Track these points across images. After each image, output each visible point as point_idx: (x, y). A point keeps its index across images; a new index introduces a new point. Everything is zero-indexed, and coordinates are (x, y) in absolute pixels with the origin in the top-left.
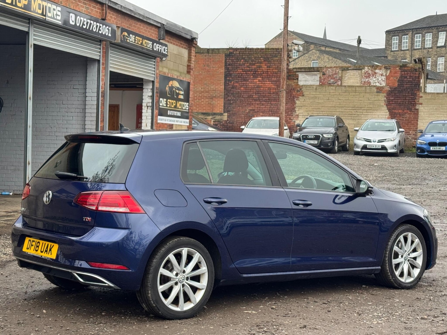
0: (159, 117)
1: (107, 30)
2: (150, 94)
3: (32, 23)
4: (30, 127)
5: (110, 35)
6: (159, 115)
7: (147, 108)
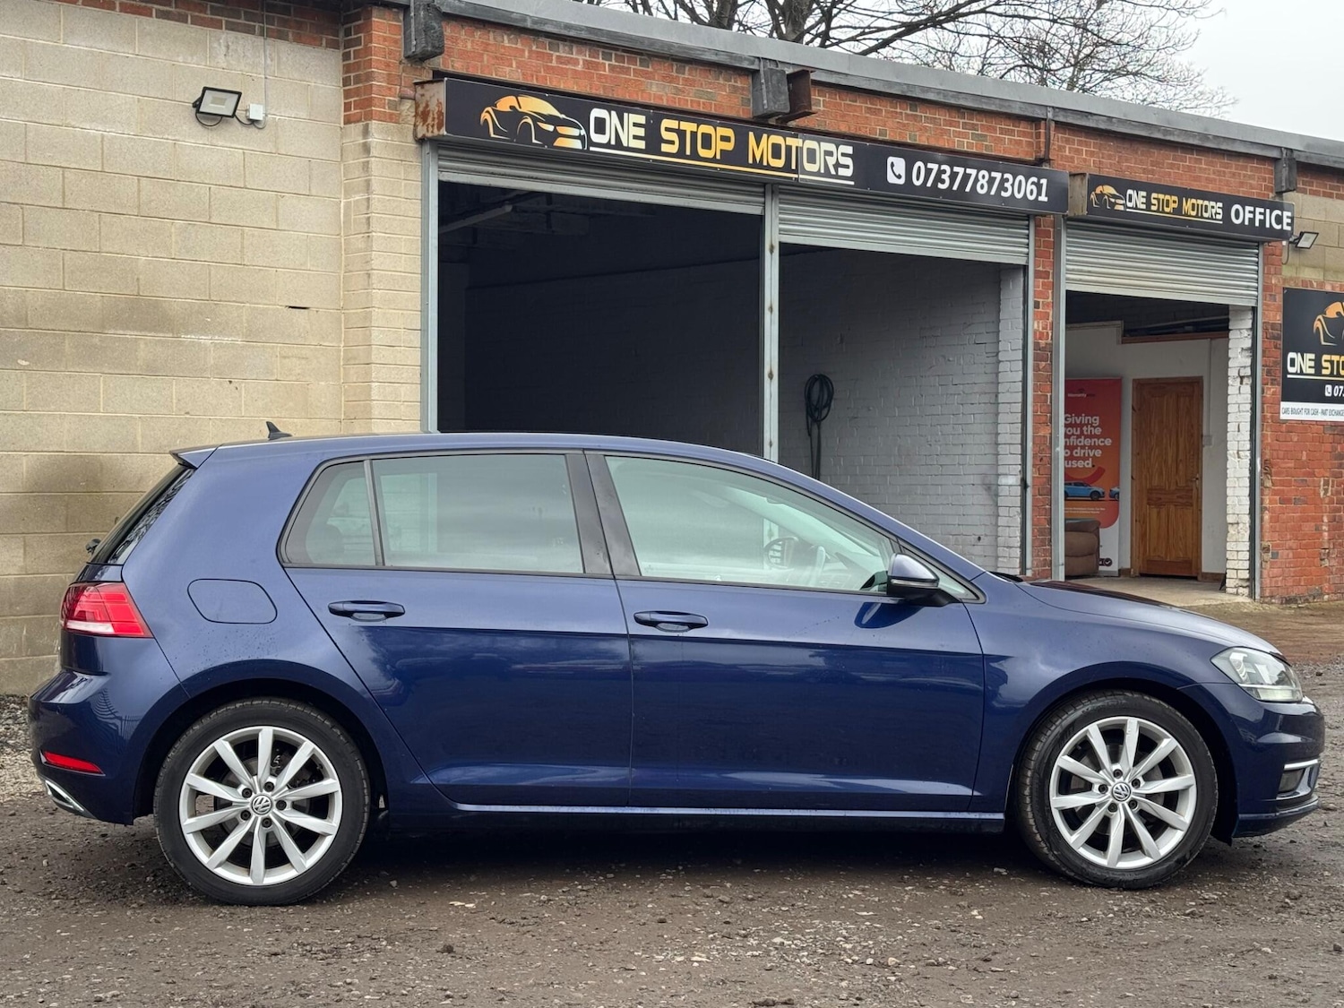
0: (1284, 405)
1: (1034, 188)
2: (1248, 343)
3: (773, 192)
4: (771, 445)
5: (1043, 198)
6: (1286, 398)
7: (1241, 383)
